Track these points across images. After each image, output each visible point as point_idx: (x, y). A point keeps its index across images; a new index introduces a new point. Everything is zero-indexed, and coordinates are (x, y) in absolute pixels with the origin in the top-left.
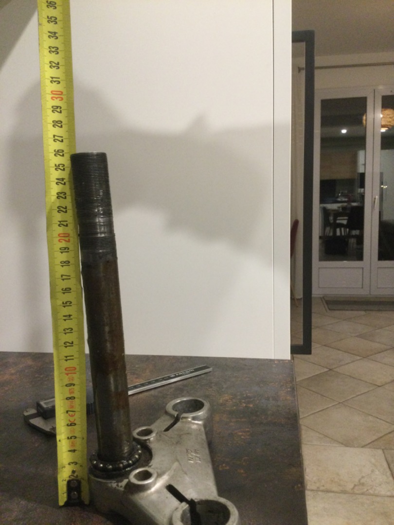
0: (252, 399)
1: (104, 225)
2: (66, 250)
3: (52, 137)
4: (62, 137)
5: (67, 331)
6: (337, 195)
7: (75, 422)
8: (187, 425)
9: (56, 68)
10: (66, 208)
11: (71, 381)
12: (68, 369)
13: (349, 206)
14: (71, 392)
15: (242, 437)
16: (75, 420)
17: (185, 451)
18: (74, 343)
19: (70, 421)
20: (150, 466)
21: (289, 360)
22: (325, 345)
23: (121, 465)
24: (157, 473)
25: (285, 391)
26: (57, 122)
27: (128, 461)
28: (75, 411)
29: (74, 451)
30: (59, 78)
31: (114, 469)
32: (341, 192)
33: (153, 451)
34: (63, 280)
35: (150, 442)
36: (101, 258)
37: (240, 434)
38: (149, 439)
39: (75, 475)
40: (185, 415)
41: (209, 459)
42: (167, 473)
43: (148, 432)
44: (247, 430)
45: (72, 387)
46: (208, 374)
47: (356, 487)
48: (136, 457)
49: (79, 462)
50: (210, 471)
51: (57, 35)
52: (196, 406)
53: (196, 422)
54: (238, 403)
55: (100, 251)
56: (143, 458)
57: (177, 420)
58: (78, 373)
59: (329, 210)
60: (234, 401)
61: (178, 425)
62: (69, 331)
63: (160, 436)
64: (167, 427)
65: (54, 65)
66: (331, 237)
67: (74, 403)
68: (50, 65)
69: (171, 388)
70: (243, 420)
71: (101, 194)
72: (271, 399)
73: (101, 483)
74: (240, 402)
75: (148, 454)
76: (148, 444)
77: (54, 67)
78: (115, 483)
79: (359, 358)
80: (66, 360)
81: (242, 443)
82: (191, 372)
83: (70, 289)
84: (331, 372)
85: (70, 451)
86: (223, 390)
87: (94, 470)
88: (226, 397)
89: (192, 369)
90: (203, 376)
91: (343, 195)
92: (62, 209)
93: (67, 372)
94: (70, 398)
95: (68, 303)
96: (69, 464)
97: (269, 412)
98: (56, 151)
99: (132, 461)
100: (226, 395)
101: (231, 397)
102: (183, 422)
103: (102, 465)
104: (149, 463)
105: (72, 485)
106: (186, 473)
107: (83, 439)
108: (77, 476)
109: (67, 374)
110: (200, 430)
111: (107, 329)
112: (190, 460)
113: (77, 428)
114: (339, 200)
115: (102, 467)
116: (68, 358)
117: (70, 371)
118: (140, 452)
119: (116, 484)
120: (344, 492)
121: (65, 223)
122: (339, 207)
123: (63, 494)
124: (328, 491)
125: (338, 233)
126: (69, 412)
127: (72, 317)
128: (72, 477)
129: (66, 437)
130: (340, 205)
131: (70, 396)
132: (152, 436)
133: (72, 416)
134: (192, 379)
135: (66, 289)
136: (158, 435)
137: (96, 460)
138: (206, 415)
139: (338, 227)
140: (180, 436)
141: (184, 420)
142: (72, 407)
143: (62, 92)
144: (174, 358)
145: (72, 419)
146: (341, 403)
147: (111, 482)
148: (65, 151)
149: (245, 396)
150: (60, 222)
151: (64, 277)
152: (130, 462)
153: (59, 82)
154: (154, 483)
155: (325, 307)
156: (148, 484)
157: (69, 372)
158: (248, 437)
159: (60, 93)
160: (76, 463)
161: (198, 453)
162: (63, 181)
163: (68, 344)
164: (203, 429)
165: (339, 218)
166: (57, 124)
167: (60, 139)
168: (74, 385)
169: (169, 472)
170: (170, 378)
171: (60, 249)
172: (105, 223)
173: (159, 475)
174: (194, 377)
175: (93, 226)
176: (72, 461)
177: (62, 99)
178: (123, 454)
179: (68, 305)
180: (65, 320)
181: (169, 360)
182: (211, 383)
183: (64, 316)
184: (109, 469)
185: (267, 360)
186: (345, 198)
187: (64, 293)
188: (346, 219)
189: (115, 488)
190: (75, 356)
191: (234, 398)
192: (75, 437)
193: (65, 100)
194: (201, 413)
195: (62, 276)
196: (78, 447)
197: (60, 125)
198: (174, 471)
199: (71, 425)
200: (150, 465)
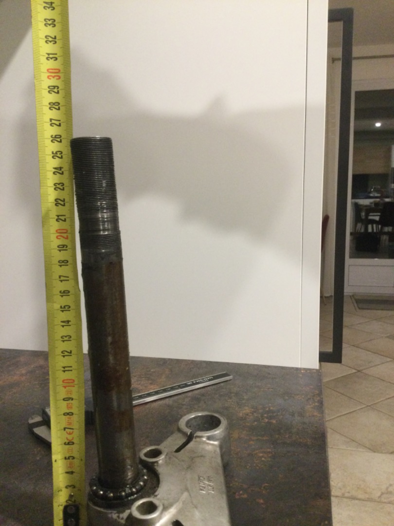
0: (275, 414)
1: (107, 221)
2: (65, 248)
3: (49, 121)
4: (59, 121)
5: (65, 339)
6: (369, 190)
7: (73, 441)
8: (201, 446)
9: (52, 42)
10: (64, 200)
11: (69, 395)
12: (65, 381)
13: (381, 202)
14: (69, 407)
15: (263, 459)
16: (73, 438)
17: (197, 478)
18: (73, 352)
19: (68, 439)
20: (156, 496)
21: (317, 370)
22: (353, 346)
23: (123, 494)
24: (163, 505)
25: (312, 406)
26: (54, 104)
27: (131, 489)
28: (73, 429)
29: (72, 473)
30: (56, 54)
31: (115, 498)
32: (373, 187)
33: (161, 477)
34: (61, 281)
35: (157, 466)
36: (103, 259)
37: (261, 455)
38: (157, 462)
39: (73, 500)
40: (199, 433)
41: (224, 489)
42: (175, 506)
43: (156, 453)
44: (268, 450)
45: (70, 401)
46: (228, 382)
47: (384, 496)
48: (141, 485)
49: (77, 485)
50: (223, 503)
51: (53, 5)
52: (212, 423)
53: (212, 442)
54: (260, 418)
55: (103, 251)
56: (149, 485)
57: (190, 438)
58: (76, 386)
59: (361, 205)
60: (255, 415)
61: (191, 445)
62: (67, 339)
63: (170, 458)
64: (178, 447)
65: (50, 39)
66: (362, 233)
67: (72, 419)
68: (46, 39)
69: (187, 397)
70: (264, 438)
71: (104, 185)
72: (296, 415)
73: (100, 512)
74: (262, 416)
75: (155, 478)
76: (156, 467)
77: (51, 42)
78: (115, 514)
79: (389, 360)
80: (64, 371)
81: (262, 466)
82: (210, 380)
83: (69, 292)
84: (359, 374)
85: (67, 473)
86: (244, 402)
87: (93, 497)
88: (247, 410)
89: (210, 376)
90: (222, 384)
91: (376, 191)
92: (60, 202)
93: (65, 384)
94: (68, 414)
95: (67, 307)
96: (66, 487)
97: (294, 430)
98: (54, 137)
99: (136, 489)
100: (246, 408)
101: (253, 410)
102: (196, 441)
103: (102, 492)
104: (155, 492)
105: (69, 511)
106: (196, 507)
107: (82, 460)
108: (75, 501)
109: (65, 387)
110: (215, 451)
111: (110, 339)
112: (201, 490)
113: (75, 448)
114: (371, 195)
115: (102, 495)
116: (66, 369)
117: (68, 383)
118: (146, 477)
119: (117, 515)
120: (370, 500)
121: (63, 218)
122: (371, 203)
123: (59, 520)
124: (353, 498)
125: (370, 230)
126: (67, 430)
127: (70, 323)
128: (70, 502)
129: (64, 457)
130: (372, 200)
131: (68, 411)
132: (161, 458)
133: (70, 434)
134: (211, 387)
135: (64, 291)
136: (167, 457)
137: (96, 486)
138: (223, 434)
139: (369, 224)
140: (192, 459)
141: (198, 439)
142: (70, 424)
143: (59, 70)
144: (193, 362)
145: (70, 437)
146: (370, 406)
147: (111, 513)
148: (63, 137)
149: (267, 409)
150: (58, 216)
151: (62, 278)
152: (134, 490)
153: (56, 59)
154: (160, 517)
155: (354, 306)
156: (151, 519)
157: (68, 385)
158: (269, 459)
159: (57, 71)
160: (74, 487)
161: (211, 481)
162: (61, 170)
163: (66, 354)
164: (218, 450)
165: (371, 214)
166: (54, 106)
167: (58, 123)
168: (72, 399)
169: (177, 504)
170: (186, 386)
171: (58, 247)
172: (109, 219)
173: (166, 508)
174: (213, 385)
175: (96, 221)
176: (70, 485)
177: (60, 78)
178: (125, 480)
179: (66, 309)
180: (63, 326)
181: (186, 365)
182: (231, 393)
183: (62, 322)
184: (110, 497)
185: (293, 368)
186: (378, 193)
187: (62, 296)
188: (378, 215)
189: (116, 519)
190: (74, 367)
191: (255, 412)
192: (74, 458)
193: (62, 78)
194: (217, 432)
195: (60, 277)
196: (76, 469)
197: (57, 107)
198: (183, 504)
199: (68, 444)
200: (156, 494)
